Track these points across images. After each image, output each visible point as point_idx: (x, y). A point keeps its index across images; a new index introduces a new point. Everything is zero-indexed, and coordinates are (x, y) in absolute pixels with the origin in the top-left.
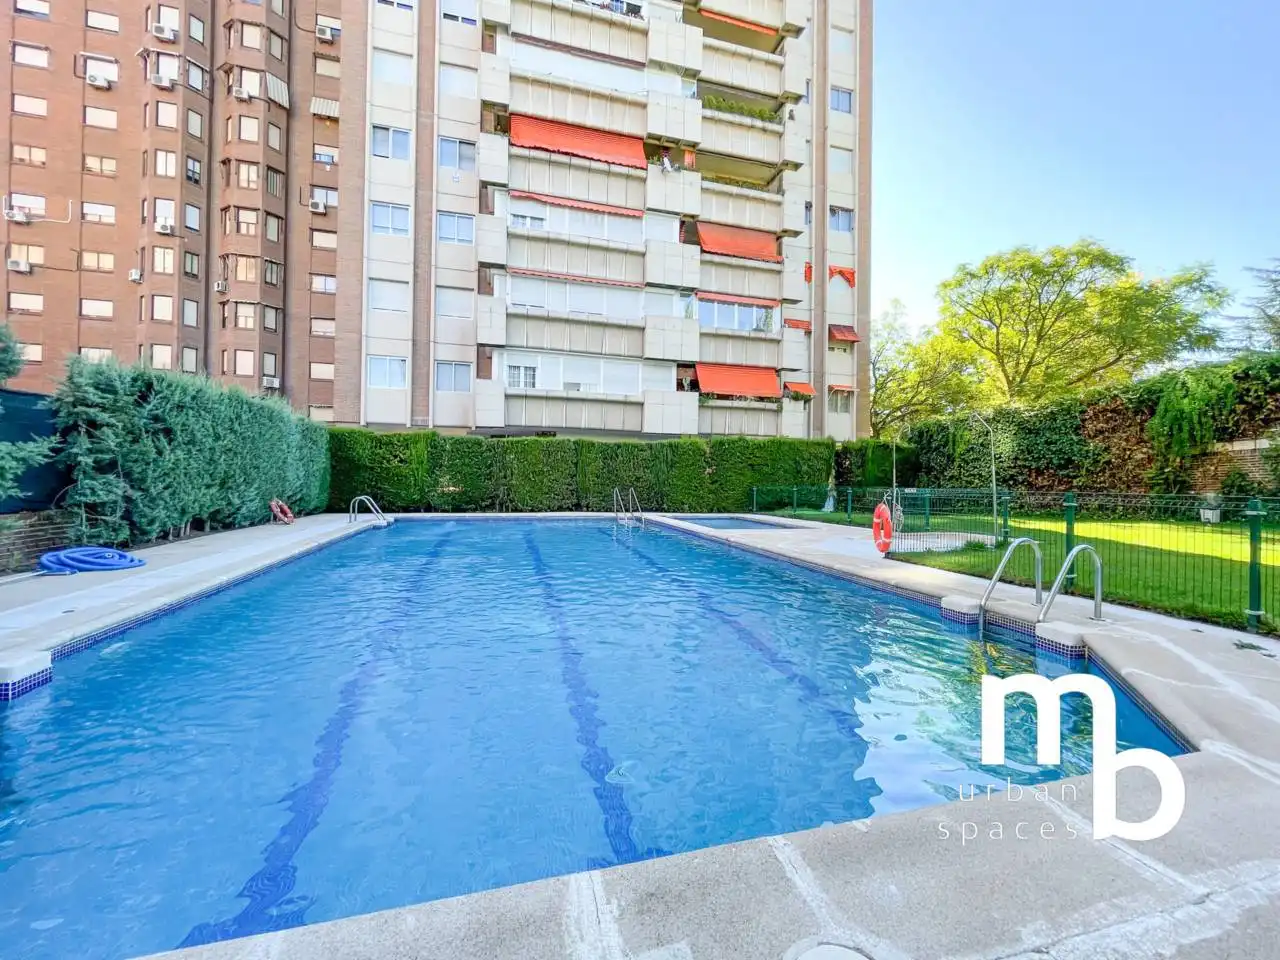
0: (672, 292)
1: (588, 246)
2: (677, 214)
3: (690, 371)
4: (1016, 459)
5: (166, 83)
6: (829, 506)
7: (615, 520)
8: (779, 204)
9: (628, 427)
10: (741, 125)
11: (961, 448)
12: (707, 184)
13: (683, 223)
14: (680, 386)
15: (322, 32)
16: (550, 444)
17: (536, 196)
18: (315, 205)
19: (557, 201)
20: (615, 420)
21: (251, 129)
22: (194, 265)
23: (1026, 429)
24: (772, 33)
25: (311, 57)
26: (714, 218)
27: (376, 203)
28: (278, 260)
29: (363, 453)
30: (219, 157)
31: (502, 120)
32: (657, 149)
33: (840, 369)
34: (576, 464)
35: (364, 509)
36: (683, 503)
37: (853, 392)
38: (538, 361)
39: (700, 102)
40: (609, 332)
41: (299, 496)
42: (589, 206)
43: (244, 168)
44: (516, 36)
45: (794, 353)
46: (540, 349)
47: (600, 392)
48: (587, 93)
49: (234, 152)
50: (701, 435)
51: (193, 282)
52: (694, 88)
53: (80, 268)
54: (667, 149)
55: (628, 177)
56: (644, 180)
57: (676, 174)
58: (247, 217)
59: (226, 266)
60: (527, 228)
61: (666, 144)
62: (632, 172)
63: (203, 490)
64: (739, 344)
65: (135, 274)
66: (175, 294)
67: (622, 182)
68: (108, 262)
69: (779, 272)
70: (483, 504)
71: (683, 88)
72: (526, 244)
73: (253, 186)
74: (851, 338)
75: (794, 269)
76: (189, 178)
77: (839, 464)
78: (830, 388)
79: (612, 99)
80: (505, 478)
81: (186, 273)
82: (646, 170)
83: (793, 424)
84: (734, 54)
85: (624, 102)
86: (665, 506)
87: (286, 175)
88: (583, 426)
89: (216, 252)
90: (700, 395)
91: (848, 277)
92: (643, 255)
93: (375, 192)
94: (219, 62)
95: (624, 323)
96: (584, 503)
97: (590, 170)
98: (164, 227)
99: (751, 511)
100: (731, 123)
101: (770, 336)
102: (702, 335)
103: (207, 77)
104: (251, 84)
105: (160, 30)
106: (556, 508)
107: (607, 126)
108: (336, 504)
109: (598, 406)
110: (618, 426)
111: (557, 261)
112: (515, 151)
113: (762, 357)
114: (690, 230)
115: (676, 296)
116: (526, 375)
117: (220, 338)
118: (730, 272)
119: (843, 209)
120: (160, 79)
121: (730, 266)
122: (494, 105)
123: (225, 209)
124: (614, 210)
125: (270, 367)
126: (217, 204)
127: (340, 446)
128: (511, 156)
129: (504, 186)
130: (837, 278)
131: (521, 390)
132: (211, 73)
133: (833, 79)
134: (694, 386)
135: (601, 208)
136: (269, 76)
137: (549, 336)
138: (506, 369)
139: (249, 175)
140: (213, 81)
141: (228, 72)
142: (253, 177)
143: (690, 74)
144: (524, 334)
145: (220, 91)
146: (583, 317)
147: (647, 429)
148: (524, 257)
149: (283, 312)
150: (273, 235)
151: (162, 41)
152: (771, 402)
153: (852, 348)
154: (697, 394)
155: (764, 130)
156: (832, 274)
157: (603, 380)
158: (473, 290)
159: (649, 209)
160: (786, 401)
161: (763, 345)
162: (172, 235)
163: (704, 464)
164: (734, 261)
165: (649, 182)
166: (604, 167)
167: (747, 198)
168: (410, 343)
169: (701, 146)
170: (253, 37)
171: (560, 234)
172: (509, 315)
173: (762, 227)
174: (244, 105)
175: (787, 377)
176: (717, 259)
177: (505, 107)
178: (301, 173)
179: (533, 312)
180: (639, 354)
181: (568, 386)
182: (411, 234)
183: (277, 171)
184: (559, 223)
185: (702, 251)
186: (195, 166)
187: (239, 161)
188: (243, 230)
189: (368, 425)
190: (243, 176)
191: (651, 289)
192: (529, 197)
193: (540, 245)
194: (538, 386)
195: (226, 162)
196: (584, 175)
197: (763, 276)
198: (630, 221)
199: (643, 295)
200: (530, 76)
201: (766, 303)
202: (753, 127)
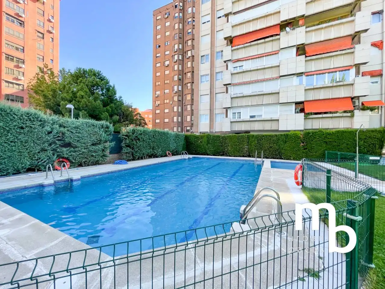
0: (292, 76)
1: (257, 70)
2: (295, 46)
3: (301, 105)
7: (254, 160)
8: (353, 20)
9: (273, 129)
12: (309, 29)
13: (298, 48)
14: (296, 112)
16: (239, 136)
17: (240, 60)
19: (246, 59)
20: (268, 126)
21: (189, 64)
26: (313, 41)
27: (202, 76)
31: (230, 40)
32: (286, 25)
34: (248, 142)
36: (290, 157)
38: (242, 110)
40: (265, 96)
41: (175, 151)
42: (258, 56)
43: (188, 73)
46: (242, 107)
47: (264, 117)
48: (257, 19)
51: (180, 102)
53: (164, 103)
54: (291, 23)
55: (273, 40)
56: (279, 39)
57: (293, 31)
58: (189, 85)
59: (185, 97)
60: (238, 70)
61: (291, 21)
62: (274, 38)
63: (148, 150)
65: (171, 103)
66: (177, 105)
67: (271, 43)
68: (168, 101)
69: (353, 53)
70: (221, 154)
72: (237, 75)
73: (190, 77)
76: (179, 80)
79: (266, 16)
80: (226, 146)
81: (179, 100)
82: (280, 35)
85: (271, 15)
86: (283, 157)
88: (256, 129)
89: (184, 94)
92: (279, 66)
93: (201, 73)
94: (184, 51)
95: (270, 92)
97: (258, 44)
98: (175, 92)
101: (345, 83)
102: (306, 90)
104: (189, 54)
105: (175, 50)
106: (242, 156)
107: (264, 26)
109: (262, 122)
110: (270, 129)
111: (247, 78)
112: (234, 48)
114: (301, 50)
115: (295, 78)
116: (238, 115)
118: (322, 61)
120: (175, 60)
121: (322, 58)
122: (228, 37)
124: (267, 54)
126: (184, 84)
128: (232, 51)
129: (230, 60)
131: (237, 119)
134: (302, 110)
135: (262, 55)
136: (192, 51)
137: (244, 102)
138: (232, 114)
140: (183, 56)
141: (185, 53)
142: (190, 75)
144: (237, 103)
146: (255, 94)
147: (280, 129)
148: (237, 79)
151: (175, 52)
154: (304, 114)
157: (265, 113)
158: (225, 92)
159: (281, 49)
160: (357, 112)
161: (342, 88)
162: (177, 93)
163: (300, 142)
164: (323, 56)
165: (281, 39)
167: (332, 26)
168: (209, 110)
169: (306, 15)
170: (190, 43)
171: (247, 69)
172: (231, 98)
173: (342, 35)
174: (188, 59)
175: (363, 99)
176: (314, 57)
177: (231, 36)
179: (239, 95)
180: (277, 102)
181: (251, 117)
182: (209, 81)
184: (247, 65)
185: (306, 57)
186: (180, 77)
187: (187, 72)
188: (188, 88)
189: (200, 133)
190: (188, 76)
191: (281, 78)
192: (238, 60)
193: (241, 75)
194: (241, 118)
195: (185, 74)
196: (256, 46)
197: (342, 57)
198: (274, 56)
199: (279, 80)
200: (238, 23)
201: (344, 68)
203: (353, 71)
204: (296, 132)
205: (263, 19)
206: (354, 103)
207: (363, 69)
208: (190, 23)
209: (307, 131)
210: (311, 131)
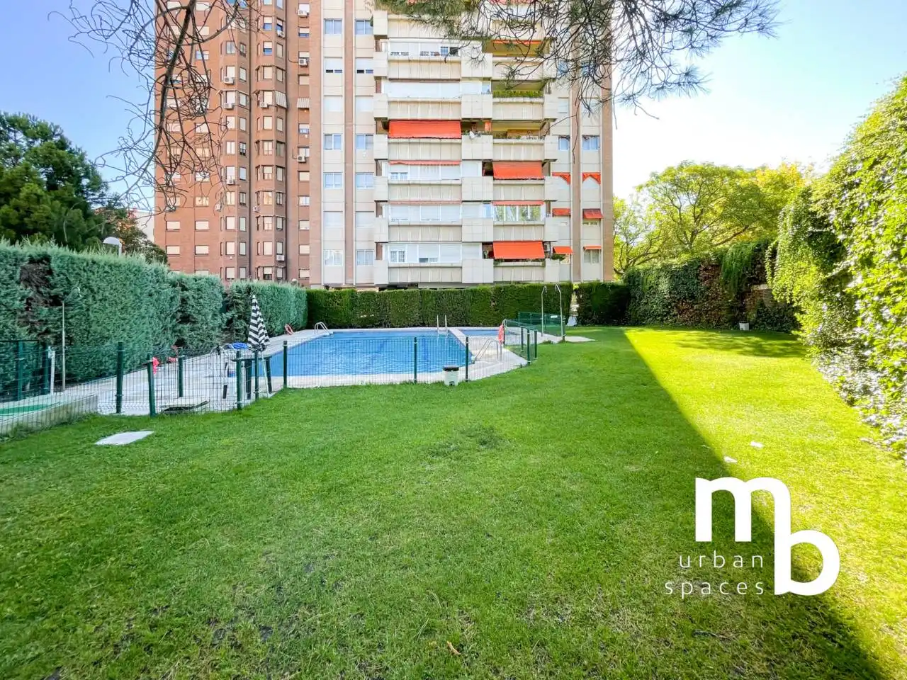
0: (479, 203)
1: (430, 185)
2: (480, 160)
3: (490, 247)
5: (230, 107)
6: (573, 322)
7: (436, 331)
8: (541, 144)
9: (454, 281)
10: (517, 103)
12: (497, 141)
13: (483, 164)
14: (484, 257)
15: (302, 62)
17: (402, 162)
18: (300, 158)
19: (412, 163)
20: (447, 277)
21: (269, 123)
22: (244, 199)
23: (674, 275)
24: (539, 43)
25: (297, 76)
26: (502, 159)
27: (326, 174)
28: (283, 191)
29: (322, 301)
30: (254, 140)
31: (385, 125)
32: (468, 125)
33: (592, 237)
34: (422, 302)
35: (320, 328)
36: (479, 321)
37: (601, 250)
38: (406, 248)
39: (492, 95)
40: (442, 229)
42: (430, 163)
43: (266, 143)
44: (391, 80)
46: (406, 242)
47: (439, 263)
48: (428, 102)
49: (261, 137)
50: (495, 283)
51: (244, 208)
52: (489, 87)
53: (195, 206)
54: (473, 124)
55: (451, 144)
56: (461, 144)
57: (479, 138)
58: (268, 170)
59: (258, 196)
60: (399, 179)
62: (453, 141)
64: (518, 228)
65: (218, 207)
66: (236, 215)
67: (448, 147)
68: (206, 201)
69: (543, 185)
70: (376, 324)
71: (483, 87)
72: (398, 188)
73: (270, 153)
74: (599, 216)
75: (551, 183)
76: (241, 153)
77: (577, 297)
78: (585, 249)
79: (441, 103)
80: (386, 311)
81: (241, 204)
82: (461, 139)
83: (552, 273)
85: (448, 103)
87: (285, 144)
88: (429, 281)
89: (254, 190)
90: (495, 260)
91: (596, 177)
92: (461, 185)
93: (327, 168)
94: (254, 89)
95: (450, 224)
96: (426, 322)
97: (430, 143)
98: (231, 181)
100: (511, 103)
101: (536, 223)
102: (496, 226)
103: (248, 98)
104: (268, 99)
105: (227, 79)
106: (412, 325)
107: (439, 118)
108: (309, 326)
109: (437, 269)
110: (450, 281)
111: (414, 195)
112: (392, 140)
113: (533, 235)
115: (482, 205)
116: (399, 256)
117: (256, 236)
118: (513, 189)
119: (592, 136)
120: (227, 105)
121: (512, 185)
122: (381, 118)
123: (258, 167)
124: (444, 163)
125: (280, 251)
126: (254, 165)
127: (311, 297)
128: (389, 144)
129: (386, 159)
130: (590, 180)
131: (397, 263)
132: (250, 96)
134: (491, 255)
135: (437, 163)
136: (277, 93)
137: (409, 234)
138: (389, 254)
139: (269, 147)
140: (250, 99)
141: (258, 93)
142: (270, 148)
143: (489, 79)
144: (398, 235)
145: (254, 103)
146: (428, 223)
147: (463, 281)
148: (397, 195)
149: (286, 220)
150: (280, 178)
151: (228, 85)
152: (538, 262)
153: (599, 223)
154: (493, 259)
155: (532, 103)
156: (585, 176)
157: (441, 256)
158: (373, 212)
159: (464, 160)
160: (547, 260)
161: (533, 228)
162: (234, 185)
163: (491, 300)
164: (514, 182)
165: (463, 145)
166: (438, 141)
167: (522, 145)
168: (344, 242)
169: (493, 119)
170: (269, 73)
171: (414, 180)
172: (389, 226)
173: (532, 159)
174: (265, 111)
176: (503, 182)
177: (386, 118)
178: (293, 141)
179: (402, 223)
180: (459, 240)
181: (422, 260)
182: (343, 188)
183: (282, 143)
184: (415, 174)
185: (494, 179)
186: (244, 147)
187: (264, 141)
188: (266, 177)
189: (327, 287)
190: (266, 149)
191: (464, 204)
192: (399, 163)
193: (405, 187)
194: (406, 262)
195: (258, 142)
196: (428, 146)
197: (533, 187)
198: (454, 167)
199: (462, 207)
200: (398, 100)
201: (535, 203)
202: (524, 103)
203: (543, 208)
204: (485, 287)
205: (436, 106)
206: (545, 248)
207: (553, 205)
208: (268, 28)
209: (499, 285)
210: (502, 285)
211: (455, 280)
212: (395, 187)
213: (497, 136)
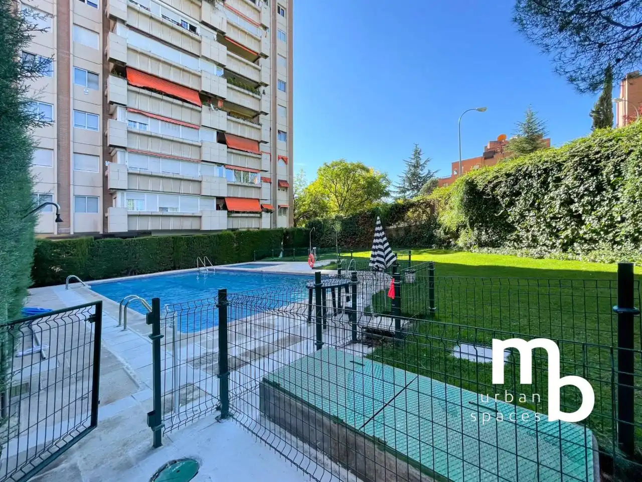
0: (214, 164)
1: (172, 141)
2: (215, 129)
3: (223, 201)
4: (341, 233)
6: (281, 255)
8: (259, 129)
10: (243, 93)
11: (325, 230)
12: (230, 118)
13: (218, 133)
14: (218, 208)
16: (160, 239)
17: (144, 113)
19: (155, 117)
20: (187, 225)
24: (256, 54)
26: (232, 133)
31: (121, 69)
32: (207, 98)
33: (282, 199)
34: (174, 248)
36: (224, 260)
37: (287, 208)
38: (146, 197)
39: (226, 80)
40: (183, 182)
42: (171, 121)
44: (129, 27)
45: (266, 193)
46: (146, 191)
47: (179, 212)
48: (170, 65)
50: (229, 229)
52: (222, 73)
54: (210, 98)
55: (192, 109)
56: (200, 112)
57: (215, 112)
60: (137, 128)
61: (210, 96)
62: (194, 107)
64: (243, 188)
67: (189, 111)
69: (260, 159)
70: (123, 273)
71: (217, 70)
72: (138, 137)
74: (286, 186)
75: (266, 158)
77: (285, 238)
78: (279, 206)
79: (183, 70)
80: (136, 258)
82: (201, 107)
83: (265, 223)
84: (240, 61)
85: (189, 72)
88: (171, 229)
90: (228, 212)
91: (285, 160)
92: (200, 147)
95: (191, 178)
96: (177, 265)
97: (172, 103)
99: (253, 261)
100: (239, 91)
102: (228, 185)
106: (163, 269)
107: (181, 83)
109: (178, 218)
110: (190, 228)
111: (156, 147)
112: (131, 88)
113: (253, 194)
114: (222, 137)
115: (216, 166)
118: (239, 157)
119: (283, 132)
121: (240, 155)
122: (118, 61)
124: (184, 124)
128: (128, 90)
129: (123, 105)
130: (281, 160)
131: (135, 211)
133: (279, 77)
134: (225, 208)
135: (178, 123)
137: (151, 184)
138: (126, 201)
143: (221, 65)
144: (138, 183)
146: (171, 175)
147: (203, 228)
148: (137, 144)
152: (258, 214)
153: (287, 189)
154: (226, 211)
155: (253, 97)
156: (279, 158)
157: (180, 206)
158: (99, 156)
159: (203, 126)
160: (263, 213)
161: (253, 189)
163: (233, 243)
164: (241, 153)
165: (203, 113)
166: (180, 102)
167: (246, 125)
168: (55, 185)
169: (226, 100)
171: (156, 133)
172: (129, 174)
173: (252, 138)
175: (262, 202)
176: (234, 151)
177: (123, 63)
179: (143, 172)
180: (199, 193)
181: (162, 209)
184: (153, 127)
185: (228, 148)
191: (204, 163)
192: (140, 113)
193: (146, 138)
196: (170, 105)
197: (253, 160)
198: (193, 130)
199: (199, 166)
200: (139, 50)
201: (254, 171)
202: (249, 95)
203: (259, 175)
205: (178, 71)
211: (194, 228)
212: (135, 136)
213: (229, 114)
